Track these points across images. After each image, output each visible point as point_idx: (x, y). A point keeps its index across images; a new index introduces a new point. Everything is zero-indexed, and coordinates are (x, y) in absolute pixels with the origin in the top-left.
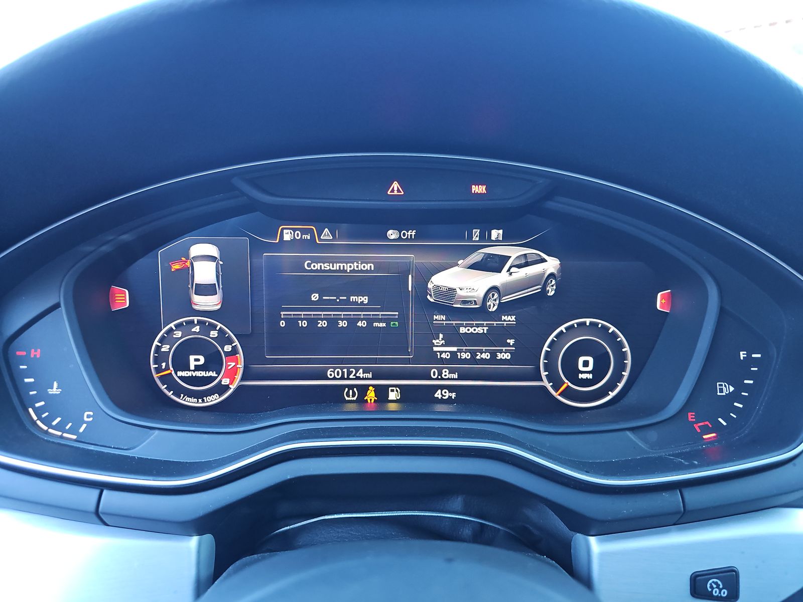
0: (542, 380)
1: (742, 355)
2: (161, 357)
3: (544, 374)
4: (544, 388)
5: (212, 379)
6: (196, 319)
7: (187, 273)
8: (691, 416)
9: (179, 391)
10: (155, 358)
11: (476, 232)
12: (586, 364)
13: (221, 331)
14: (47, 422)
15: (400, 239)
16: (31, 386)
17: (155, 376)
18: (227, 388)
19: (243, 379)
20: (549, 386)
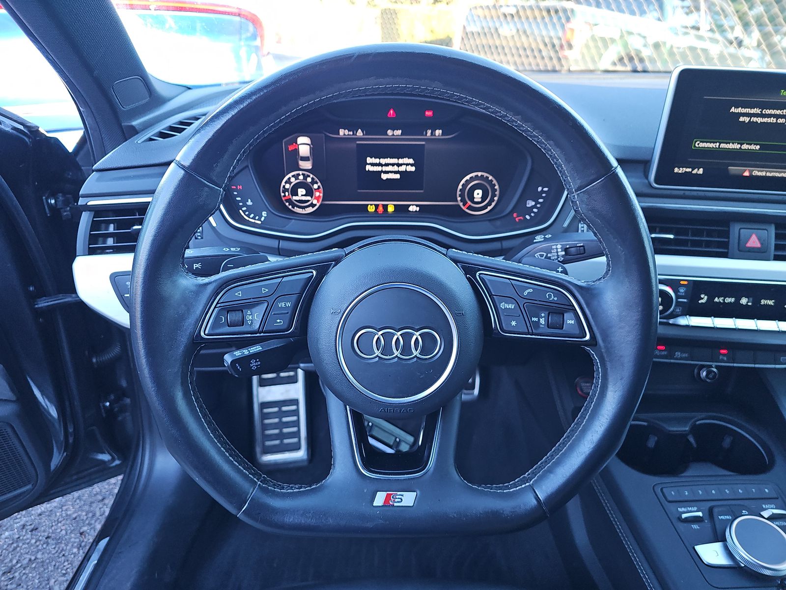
0: (457, 201)
1: (540, 189)
2: (285, 190)
3: (459, 199)
4: (459, 206)
5: (309, 201)
6: (301, 172)
7: (297, 151)
8: (515, 215)
9: (294, 206)
10: (283, 191)
11: (429, 132)
12: (478, 194)
13: (312, 179)
14: (248, 216)
15: (393, 135)
16: (239, 201)
17: (283, 198)
18: (316, 205)
19: (323, 200)
20: (461, 204)
